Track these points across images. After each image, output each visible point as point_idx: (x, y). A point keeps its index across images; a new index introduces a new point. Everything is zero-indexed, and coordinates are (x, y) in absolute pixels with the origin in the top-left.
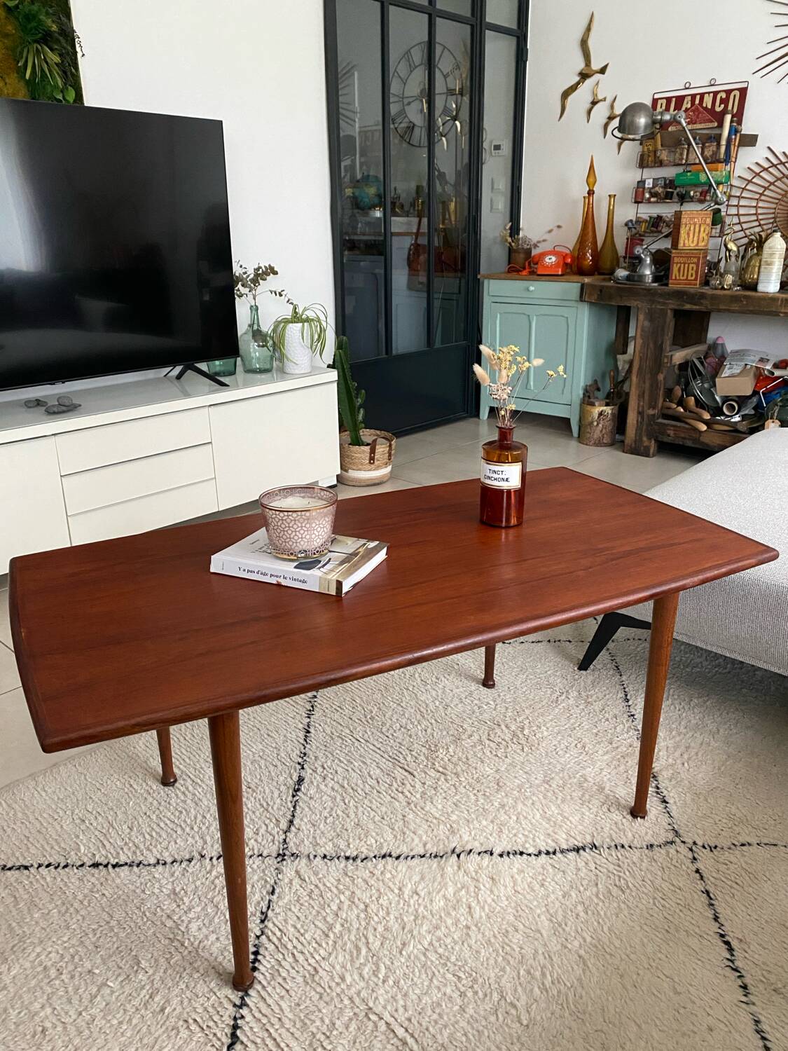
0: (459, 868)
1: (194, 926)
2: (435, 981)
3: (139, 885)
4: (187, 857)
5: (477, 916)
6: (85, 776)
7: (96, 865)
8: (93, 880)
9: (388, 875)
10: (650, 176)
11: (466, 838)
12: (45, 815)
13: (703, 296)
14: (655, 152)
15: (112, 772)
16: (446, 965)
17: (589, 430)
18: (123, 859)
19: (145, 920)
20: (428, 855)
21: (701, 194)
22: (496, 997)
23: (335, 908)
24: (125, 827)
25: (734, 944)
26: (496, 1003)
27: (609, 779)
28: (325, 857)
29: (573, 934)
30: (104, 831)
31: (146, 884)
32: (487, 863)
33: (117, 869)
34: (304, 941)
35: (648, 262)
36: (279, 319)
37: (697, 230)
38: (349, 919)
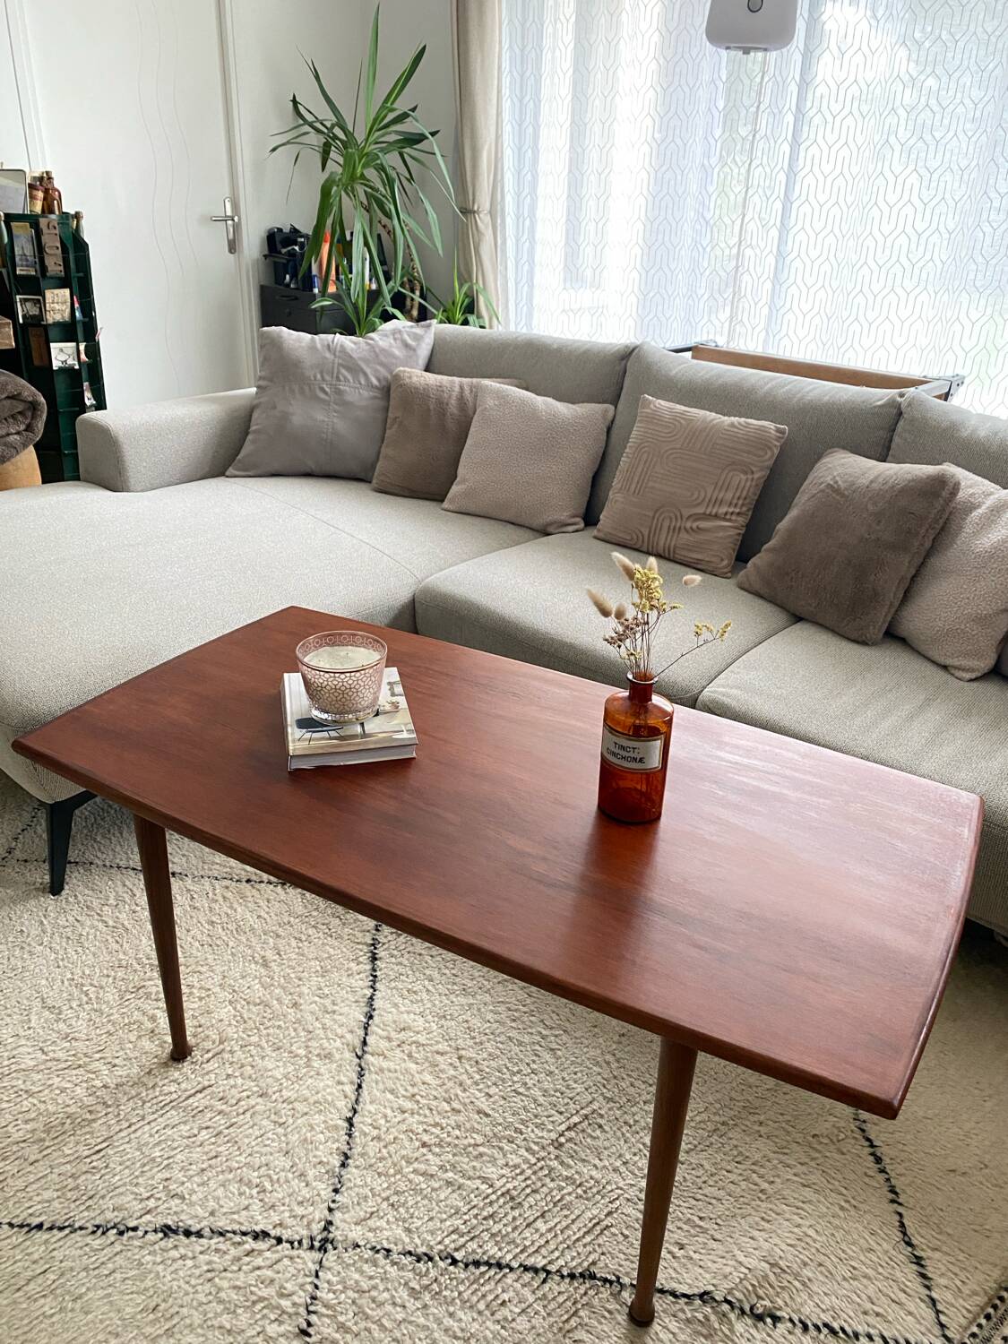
0: (382, 1055)
2: (520, 1091)
5: (447, 1048)
9: (382, 1122)
16: (504, 1079)
20: (358, 1081)
23: (421, 1179)
28: (336, 1190)
29: (474, 982)
32: (380, 1030)
34: (467, 1207)
38: (439, 1164)
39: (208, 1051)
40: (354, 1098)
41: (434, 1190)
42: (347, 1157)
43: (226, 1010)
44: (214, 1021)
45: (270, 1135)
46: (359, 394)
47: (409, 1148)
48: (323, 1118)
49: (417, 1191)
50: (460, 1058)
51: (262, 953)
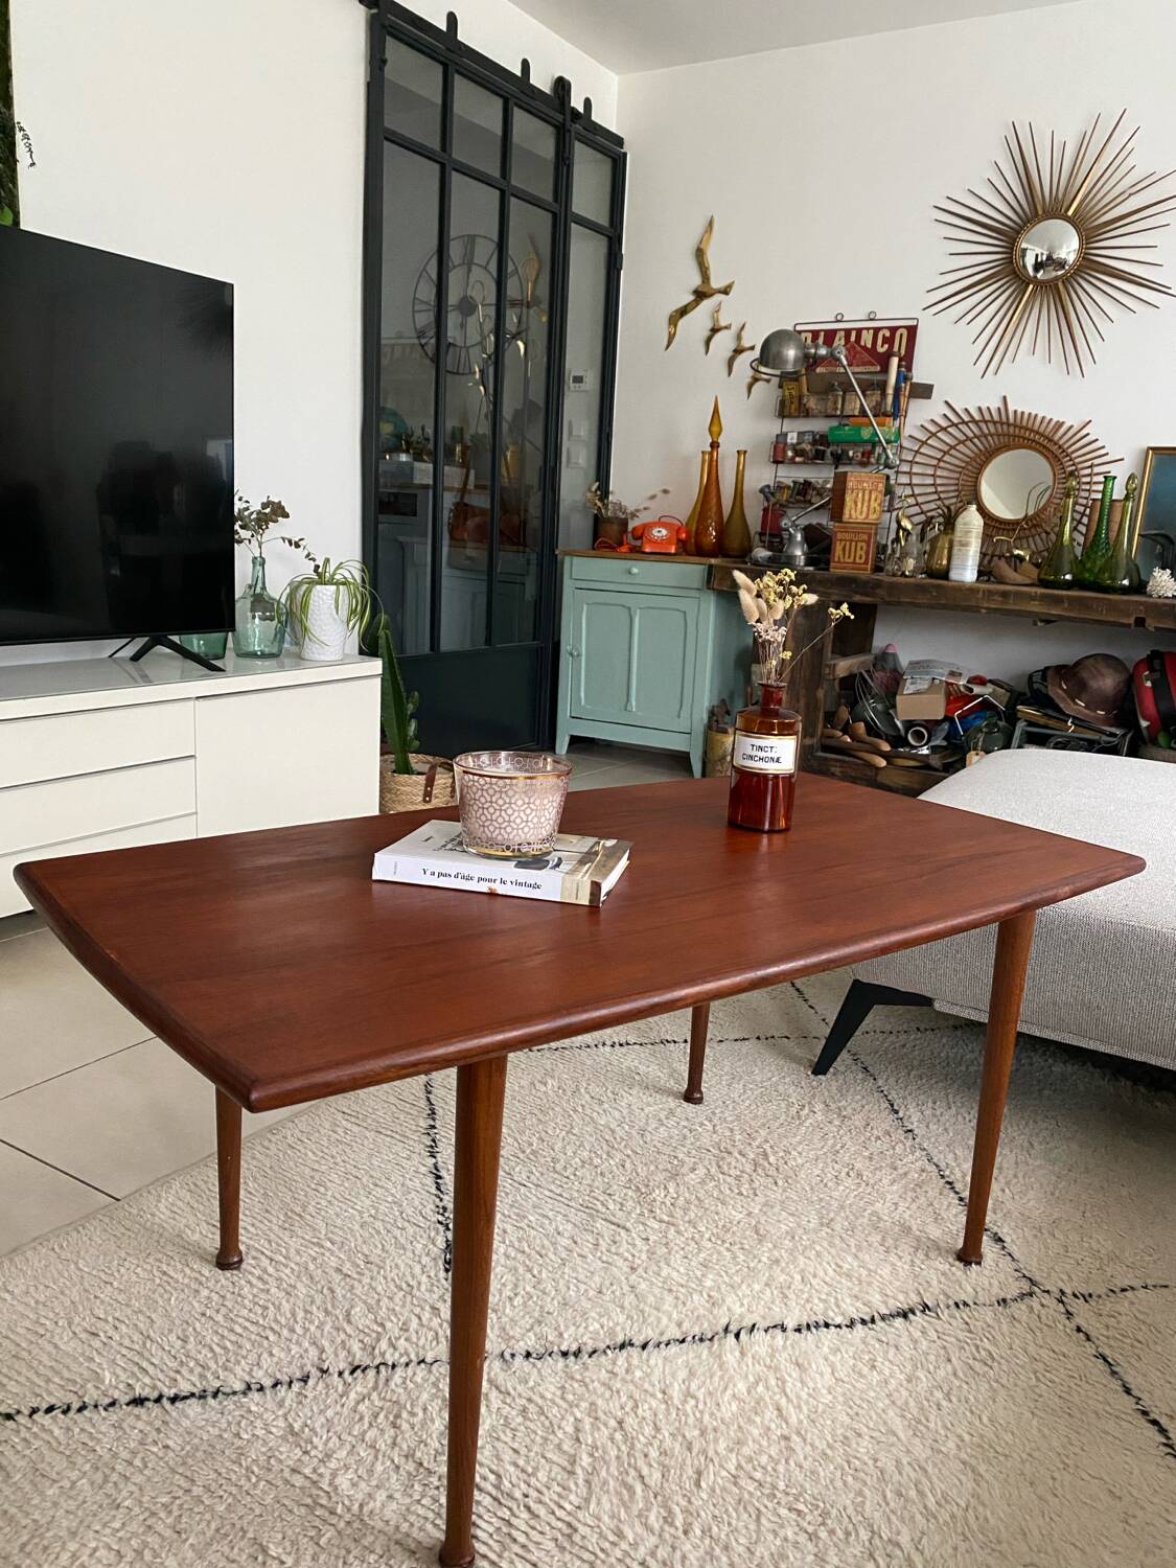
0: (742, 1354)
1: (343, 1482)
2: (764, 1521)
3: (224, 1426)
4: (298, 1375)
5: (793, 1420)
6: (76, 1264)
7: (138, 1401)
8: (140, 1425)
9: (638, 1374)
10: (793, 430)
11: (738, 1310)
12: (19, 1330)
13: (878, 584)
14: (800, 398)
15: (123, 1255)
16: (775, 1496)
17: (719, 768)
18: (185, 1387)
19: (254, 1480)
20: (689, 1339)
21: (863, 454)
22: (864, 1535)
23: (570, 1429)
24: (172, 1338)
25: (1164, 1421)
26: (867, 1543)
27: (911, 1216)
28: (528, 1355)
29: (942, 1432)
30: (137, 1347)
31: (239, 1423)
32: (781, 1343)
33: (178, 1404)
34: (538, 1485)
35: (799, 537)
36: (299, 579)
37: (867, 498)
38: (599, 1443)
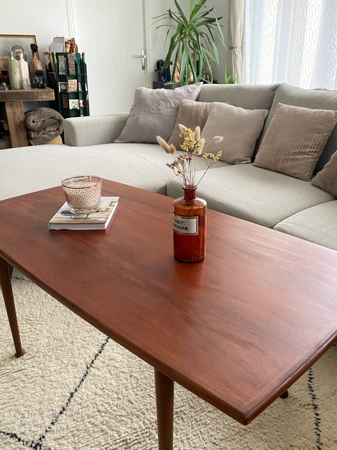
39: (30, 355)
40: (78, 384)
41: (94, 432)
42: (64, 409)
43: (44, 340)
44: (38, 344)
45: (37, 394)
46: (166, 110)
47: (91, 410)
48: (61, 391)
49: (87, 431)
50: (131, 376)
51: (69, 320)
